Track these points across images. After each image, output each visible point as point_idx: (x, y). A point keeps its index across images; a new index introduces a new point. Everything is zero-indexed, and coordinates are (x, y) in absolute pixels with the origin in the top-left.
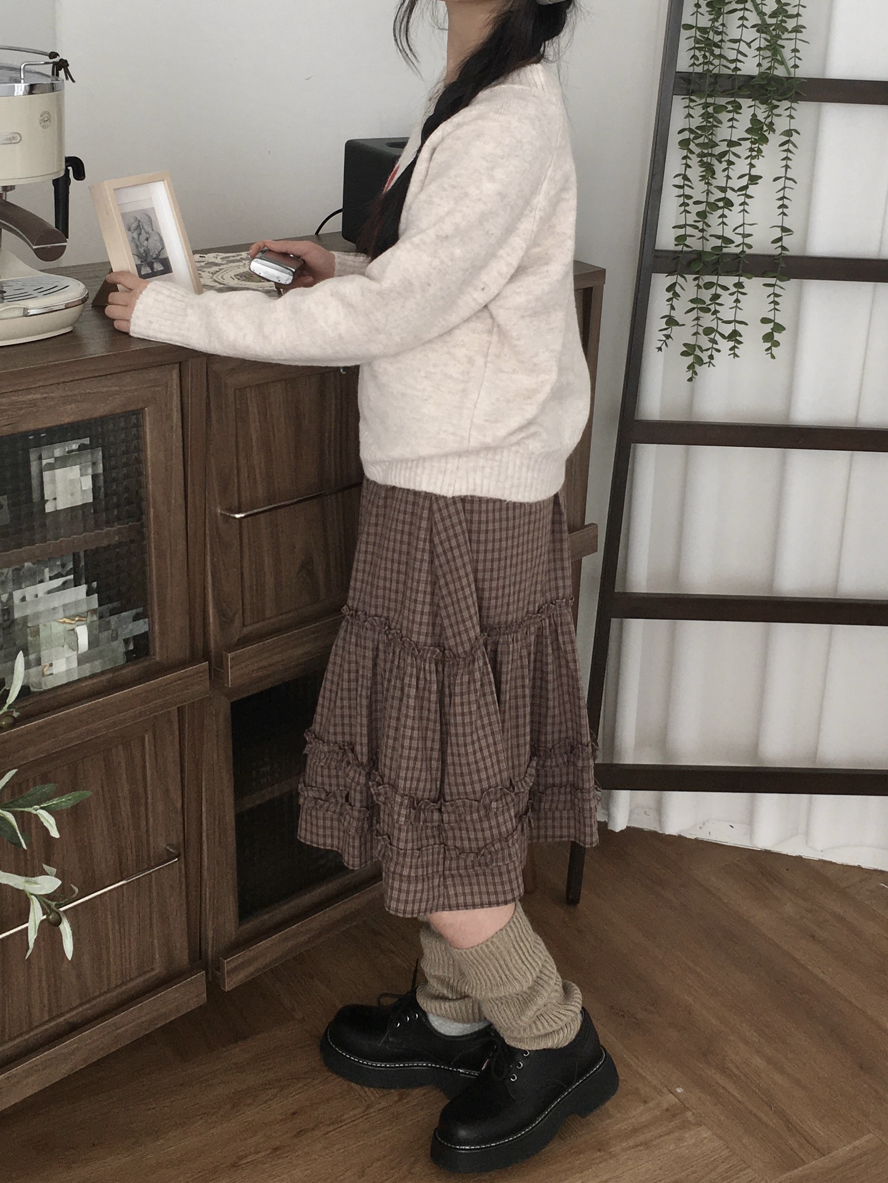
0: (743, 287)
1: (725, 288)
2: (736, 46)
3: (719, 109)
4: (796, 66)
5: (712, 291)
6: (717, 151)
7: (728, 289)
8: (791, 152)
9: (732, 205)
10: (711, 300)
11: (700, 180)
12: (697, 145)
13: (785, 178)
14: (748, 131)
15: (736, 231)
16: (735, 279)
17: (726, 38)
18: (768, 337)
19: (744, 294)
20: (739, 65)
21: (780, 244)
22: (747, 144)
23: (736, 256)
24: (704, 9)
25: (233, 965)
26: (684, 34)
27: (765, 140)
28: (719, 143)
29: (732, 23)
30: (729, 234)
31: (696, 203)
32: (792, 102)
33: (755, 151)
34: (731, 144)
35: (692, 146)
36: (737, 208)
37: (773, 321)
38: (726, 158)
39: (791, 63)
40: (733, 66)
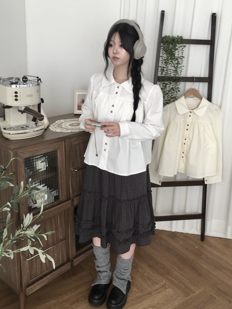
2: (170, 71)
3: (167, 84)
4: (181, 74)
17: (168, 69)
24: (164, 63)
25: (76, 261)
29: (169, 66)
40: (170, 75)
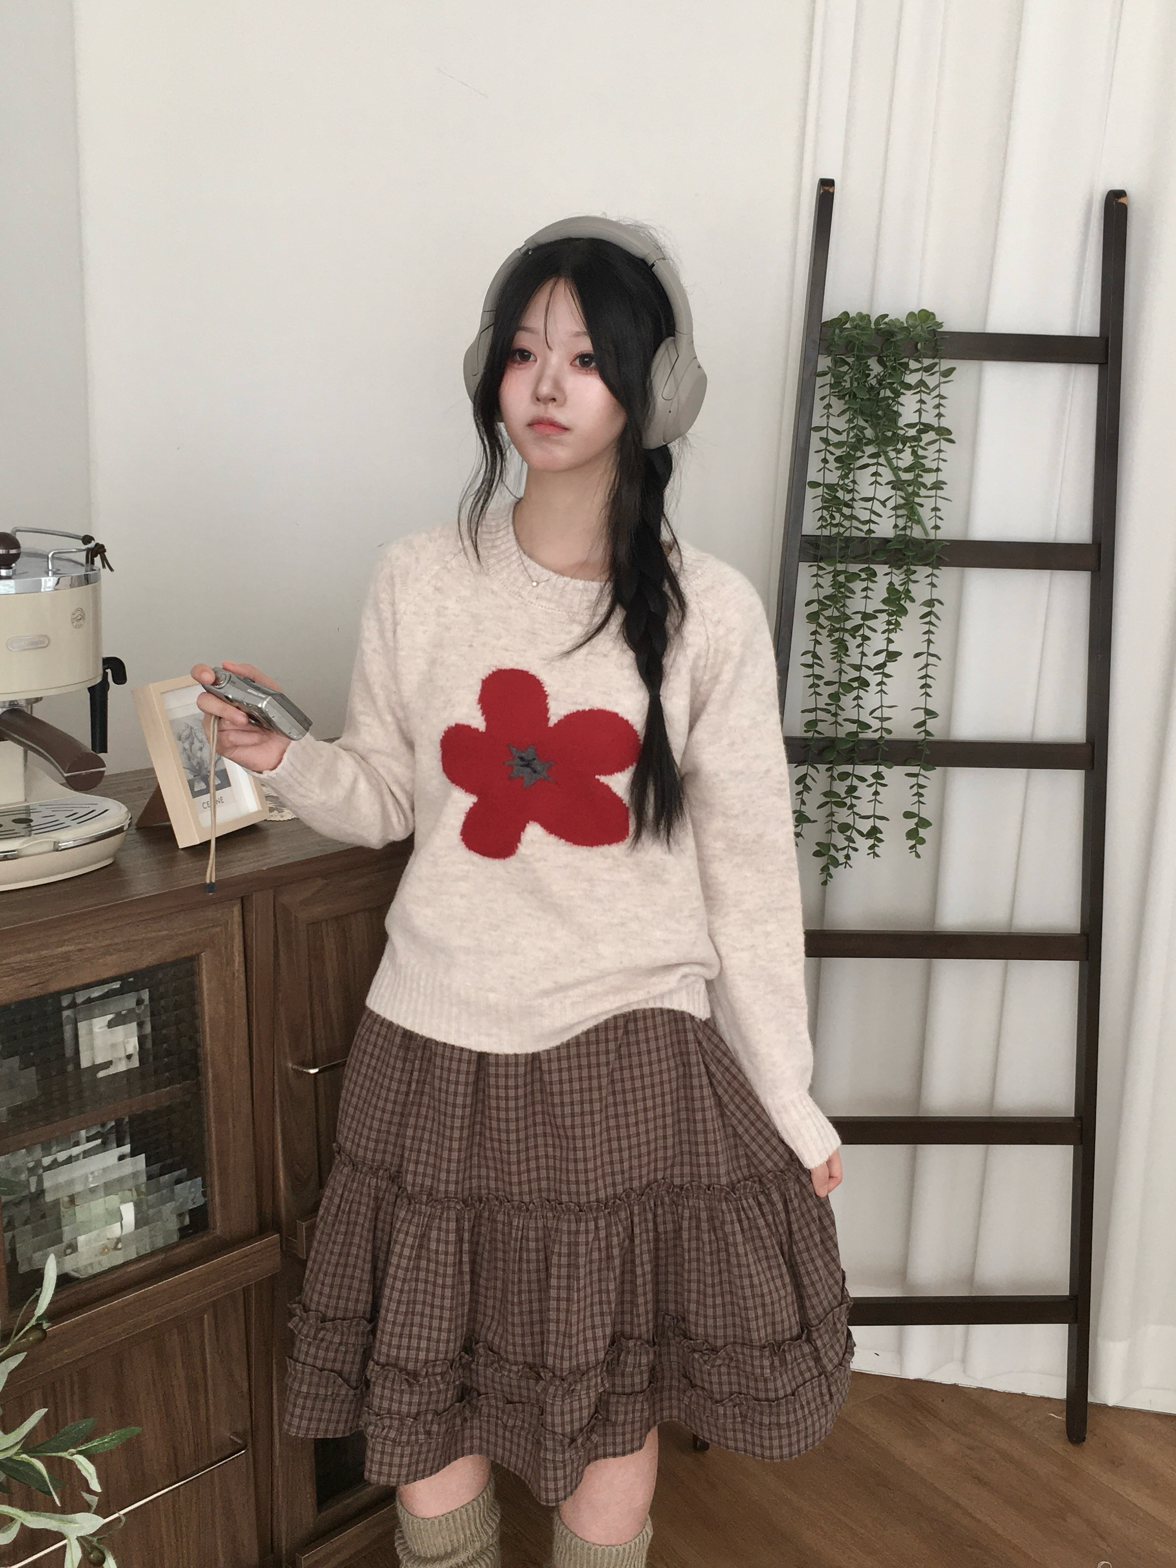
0: (883, 778)
1: (862, 779)
2: (868, 505)
3: (854, 577)
4: (937, 527)
5: (848, 782)
6: (849, 625)
7: (866, 780)
8: (934, 625)
9: (868, 685)
10: (846, 793)
11: (833, 658)
12: (828, 618)
13: (927, 654)
14: (884, 601)
15: (874, 715)
16: (873, 769)
17: (857, 496)
18: (912, 834)
19: (885, 785)
20: (873, 527)
21: (923, 728)
22: (884, 617)
23: (874, 742)
24: (832, 464)
26: (810, 493)
27: (903, 611)
28: (853, 616)
29: (864, 478)
30: (865, 718)
31: (827, 684)
32: (934, 568)
33: (892, 624)
34: (866, 616)
35: (822, 620)
36: (873, 688)
37: (918, 815)
38: (861, 632)
39: (930, 524)
40: (865, 528)
